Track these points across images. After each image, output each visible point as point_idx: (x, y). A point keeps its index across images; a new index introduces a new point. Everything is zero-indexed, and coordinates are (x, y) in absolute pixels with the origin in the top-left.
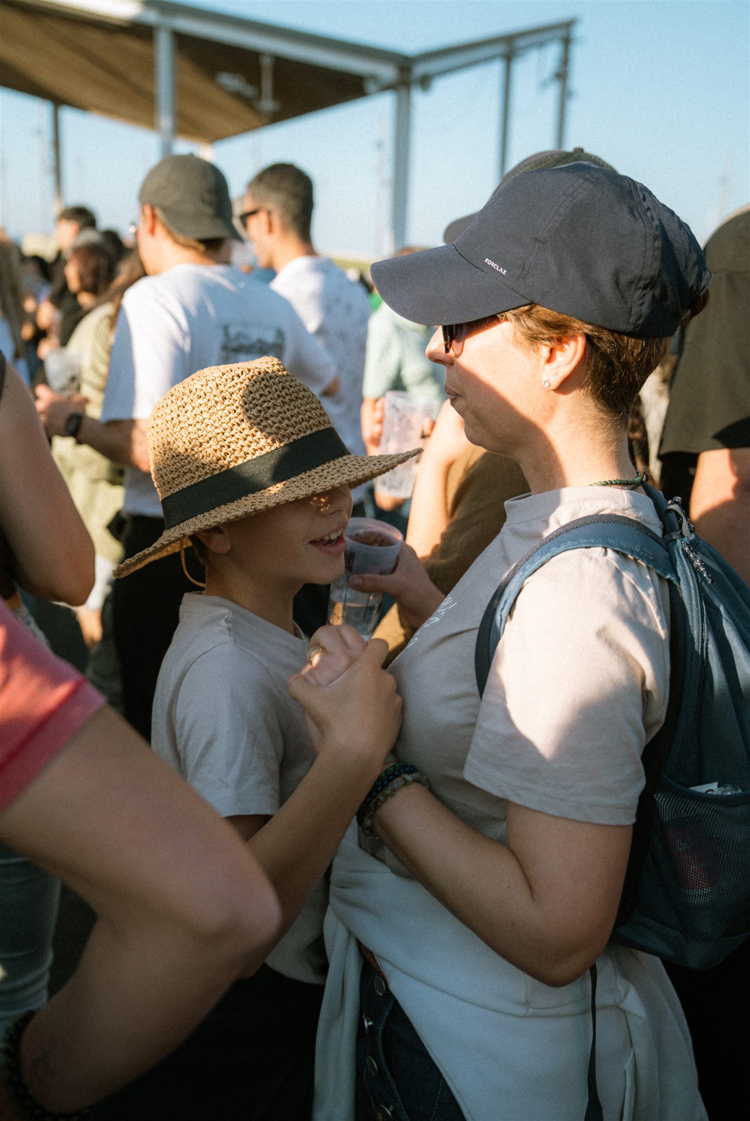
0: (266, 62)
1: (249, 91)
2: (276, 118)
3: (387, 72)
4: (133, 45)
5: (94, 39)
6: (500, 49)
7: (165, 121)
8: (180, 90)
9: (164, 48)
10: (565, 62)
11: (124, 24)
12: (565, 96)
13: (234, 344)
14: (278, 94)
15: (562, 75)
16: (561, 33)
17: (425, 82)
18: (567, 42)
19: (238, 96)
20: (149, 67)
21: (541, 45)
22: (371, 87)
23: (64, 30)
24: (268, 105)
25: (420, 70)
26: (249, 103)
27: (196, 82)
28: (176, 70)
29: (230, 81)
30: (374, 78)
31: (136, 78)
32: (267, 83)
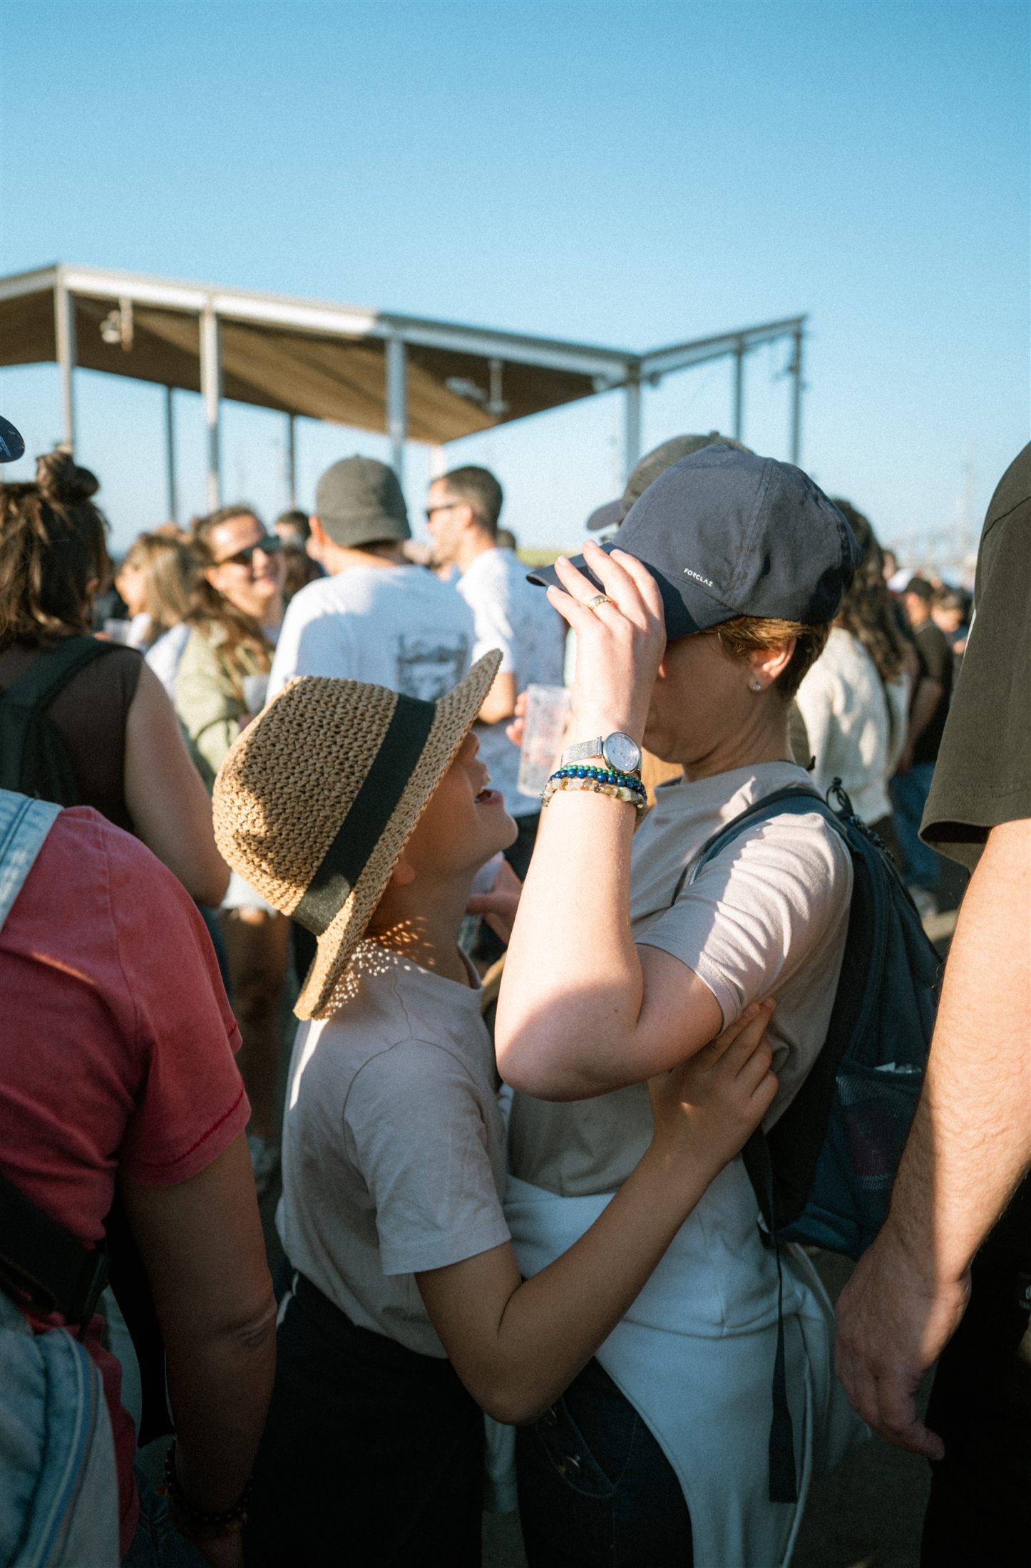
0: (495, 366)
1: (478, 393)
2: (506, 418)
3: (616, 371)
4: (365, 356)
5: (329, 355)
6: (730, 345)
7: (396, 425)
8: (411, 396)
9: (395, 359)
10: (797, 355)
11: (357, 339)
12: (799, 388)
13: (410, 655)
14: (507, 395)
15: (795, 368)
16: (792, 328)
17: (654, 379)
18: (798, 337)
19: (467, 399)
20: (381, 376)
21: (772, 340)
22: (599, 385)
23: (301, 347)
24: (497, 406)
25: (648, 367)
26: (479, 405)
27: (426, 387)
28: (407, 377)
29: (459, 385)
30: (603, 377)
31: (368, 386)
32: (496, 386)
